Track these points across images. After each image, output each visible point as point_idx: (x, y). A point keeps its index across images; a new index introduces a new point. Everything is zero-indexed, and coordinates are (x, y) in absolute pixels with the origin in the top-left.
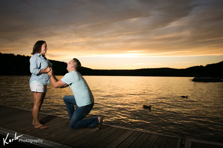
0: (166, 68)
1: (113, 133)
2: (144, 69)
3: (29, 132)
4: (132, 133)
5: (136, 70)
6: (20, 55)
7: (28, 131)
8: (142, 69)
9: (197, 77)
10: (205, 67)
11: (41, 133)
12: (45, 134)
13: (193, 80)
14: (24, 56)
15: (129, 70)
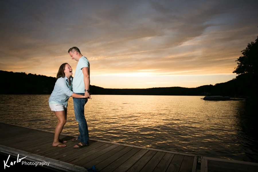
0: (177, 87)
1: (127, 152)
2: (156, 88)
3: (39, 152)
4: (147, 152)
5: (148, 89)
6: (32, 74)
7: (38, 150)
8: (154, 88)
9: (208, 96)
10: (214, 86)
11: (52, 153)
12: (56, 154)
13: (204, 99)
14: (35, 74)
15: (141, 89)
